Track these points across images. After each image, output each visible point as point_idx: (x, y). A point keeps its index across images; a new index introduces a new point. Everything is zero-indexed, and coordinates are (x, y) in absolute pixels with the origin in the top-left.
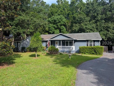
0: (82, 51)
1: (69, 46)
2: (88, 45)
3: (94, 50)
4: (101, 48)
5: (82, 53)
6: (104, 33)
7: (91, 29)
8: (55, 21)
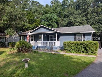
0: (67, 48)
1: (53, 41)
2: (75, 40)
3: (84, 47)
4: (95, 44)
5: (67, 50)
6: (96, 26)
7: (81, 22)
8: (47, 18)
